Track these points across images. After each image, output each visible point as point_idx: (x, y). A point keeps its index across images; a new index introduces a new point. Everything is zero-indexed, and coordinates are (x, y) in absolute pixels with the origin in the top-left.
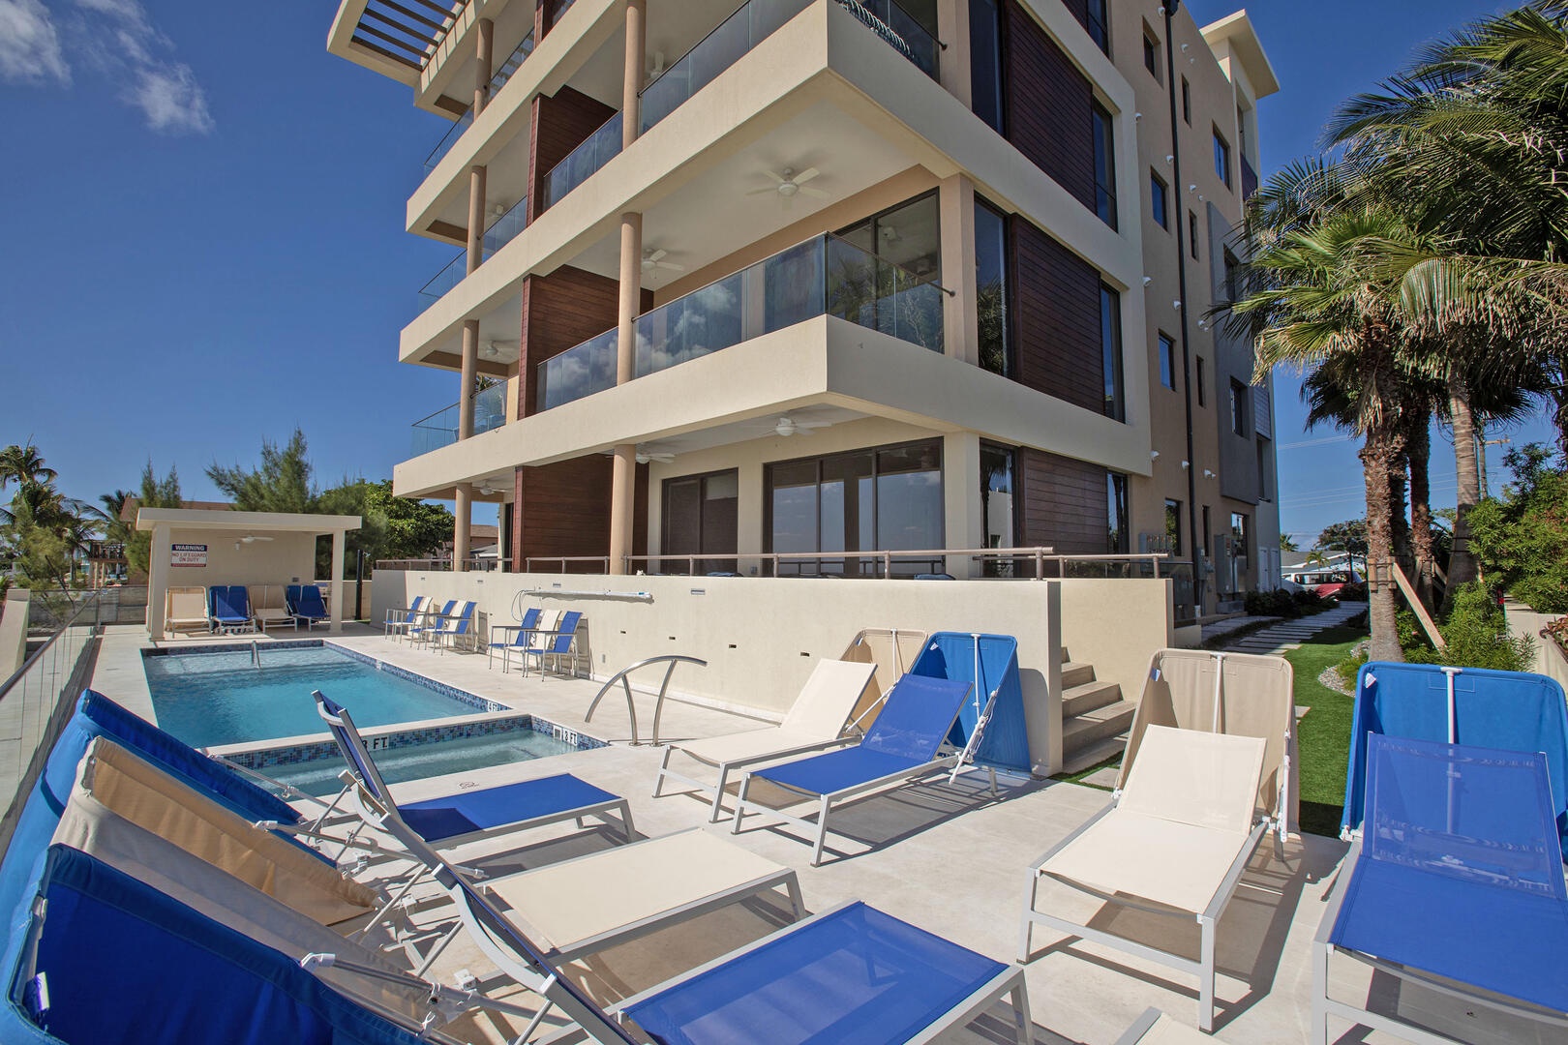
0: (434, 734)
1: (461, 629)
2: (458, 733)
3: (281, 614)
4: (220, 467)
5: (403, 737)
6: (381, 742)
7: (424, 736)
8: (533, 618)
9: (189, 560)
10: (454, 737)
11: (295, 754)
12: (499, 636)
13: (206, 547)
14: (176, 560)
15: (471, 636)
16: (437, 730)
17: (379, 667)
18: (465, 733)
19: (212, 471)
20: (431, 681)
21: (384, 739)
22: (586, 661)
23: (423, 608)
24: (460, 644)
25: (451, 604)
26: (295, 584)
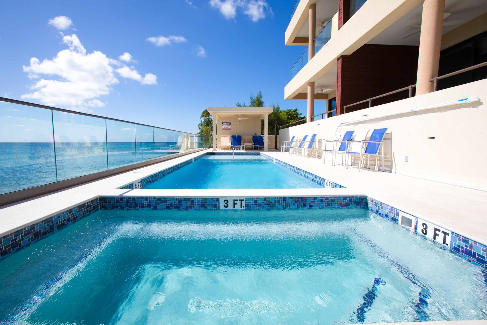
0: (281, 202)
1: (310, 146)
2: (302, 204)
3: (250, 144)
4: (239, 103)
5: (256, 201)
6: (239, 203)
7: (273, 202)
8: (349, 136)
9: (226, 127)
10: (298, 207)
11: (177, 202)
12: (330, 146)
13: (230, 123)
14: (223, 127)
15: (315, 150)
16: (284, 199)
17: (274, 161)
18: (308, 205)
19: (237, 104)
20: (293, 167)
21: (241, 201)
22: (388, 161)
23: (295, 140)
24: (309, 155)
25: (306, 137)
26: (256, 135)
